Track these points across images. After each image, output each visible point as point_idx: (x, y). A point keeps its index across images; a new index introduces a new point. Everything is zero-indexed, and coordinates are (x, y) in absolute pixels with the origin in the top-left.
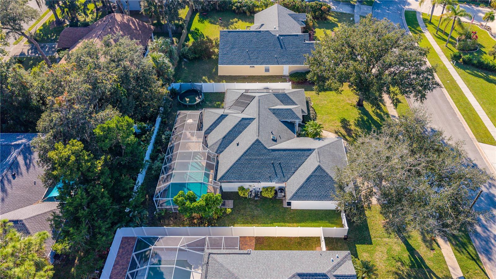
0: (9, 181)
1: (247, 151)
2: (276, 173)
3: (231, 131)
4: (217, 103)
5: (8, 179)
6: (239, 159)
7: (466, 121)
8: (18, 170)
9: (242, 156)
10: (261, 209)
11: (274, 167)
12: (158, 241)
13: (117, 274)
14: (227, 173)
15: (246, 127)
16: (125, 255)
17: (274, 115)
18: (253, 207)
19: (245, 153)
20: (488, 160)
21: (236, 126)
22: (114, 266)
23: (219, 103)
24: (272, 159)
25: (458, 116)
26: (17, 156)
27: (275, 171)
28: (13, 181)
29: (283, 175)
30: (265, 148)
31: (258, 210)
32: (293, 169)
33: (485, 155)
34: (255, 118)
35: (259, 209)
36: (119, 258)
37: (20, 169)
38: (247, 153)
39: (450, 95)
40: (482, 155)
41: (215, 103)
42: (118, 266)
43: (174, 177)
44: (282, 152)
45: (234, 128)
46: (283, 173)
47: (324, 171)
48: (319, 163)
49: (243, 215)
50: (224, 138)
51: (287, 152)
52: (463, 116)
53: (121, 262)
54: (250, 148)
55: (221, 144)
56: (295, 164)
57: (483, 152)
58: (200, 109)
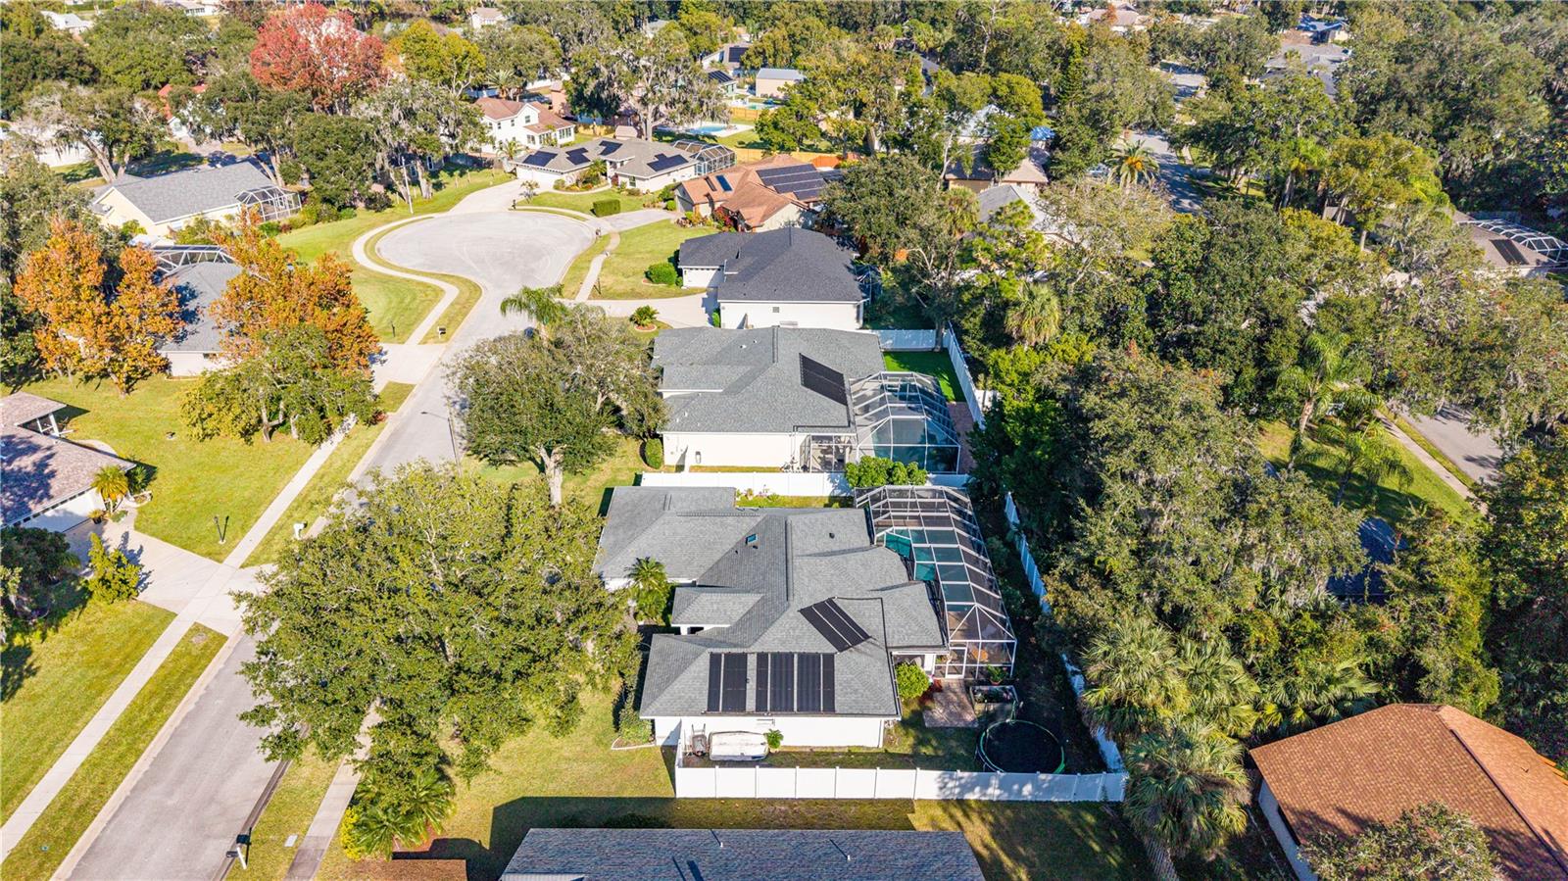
58: (976, 726)
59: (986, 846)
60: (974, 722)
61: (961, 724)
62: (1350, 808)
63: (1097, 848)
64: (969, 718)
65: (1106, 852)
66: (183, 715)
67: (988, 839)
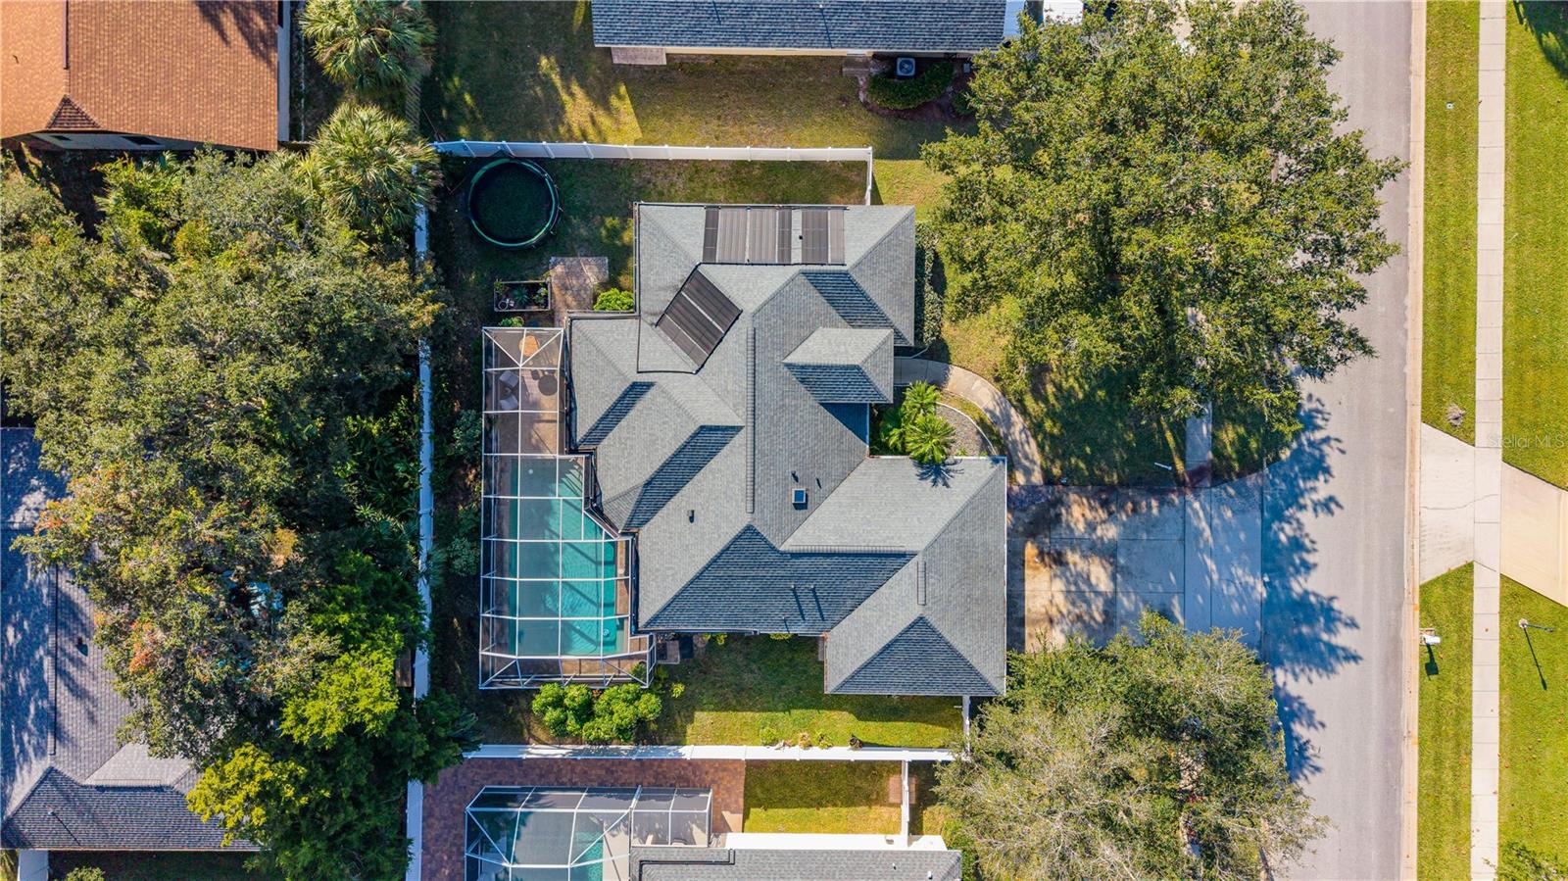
0: (79, 664)
1: (718, 557)
2: (801, 611)
3: (666, 464)
4: (609, 221)
5: (72, 660)
6: (698, 577)
7: (1424, 325)
8: (82, 625)
9: (706, 568)
10: (760, 669)
11: (796, 597)
12: (518, 838)
13: (437, 840)
14: (665, 609)
15: (713, 455)
16: (442, 794)
17: (802, 387)
18: (740, 660)
19: (714, 560)
20: (1417, 493)
21: (681, 450)
22: (424, 820)
23: (616, 222)
24: (790, 578)
25: (1409, 301)
26: (53, 577)
27: (800, 606)
28: (86, 660)
29: (822, 616)
30: (773, 548)
31: (752, 672)
32: (849, 602)
33: (1417, 475)
34: (741, 428)
35: (754, 667)
36: (431, 801)
37: (86, 618)
38: (720, 562)
39: (1427, 186)
40: (1407, 474)
41: (603, 223)
42: (432, 820)
43: (524, 639)
44: (820, 560)
45: (675, 456)
46: (820, 610)
47: (934, 631)
48: (921, 607)
49: (714, 683)
50: (648, 483)
51: (835, 559)
52: (1426, 299)
53: (437, 810)
54: (728, 549)
55: (639, 502)
56: (856, 589)
57: (1418, 460)
58: (553, 259)
59: (572, 95)
60: (555, 264)
61: (569, 260)
62: (216, 38)
63: (468, 98)
64: (559, 269)
65: (460, 95)
66: (1410, 289)
67: (569, 107)
